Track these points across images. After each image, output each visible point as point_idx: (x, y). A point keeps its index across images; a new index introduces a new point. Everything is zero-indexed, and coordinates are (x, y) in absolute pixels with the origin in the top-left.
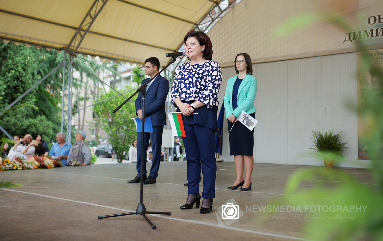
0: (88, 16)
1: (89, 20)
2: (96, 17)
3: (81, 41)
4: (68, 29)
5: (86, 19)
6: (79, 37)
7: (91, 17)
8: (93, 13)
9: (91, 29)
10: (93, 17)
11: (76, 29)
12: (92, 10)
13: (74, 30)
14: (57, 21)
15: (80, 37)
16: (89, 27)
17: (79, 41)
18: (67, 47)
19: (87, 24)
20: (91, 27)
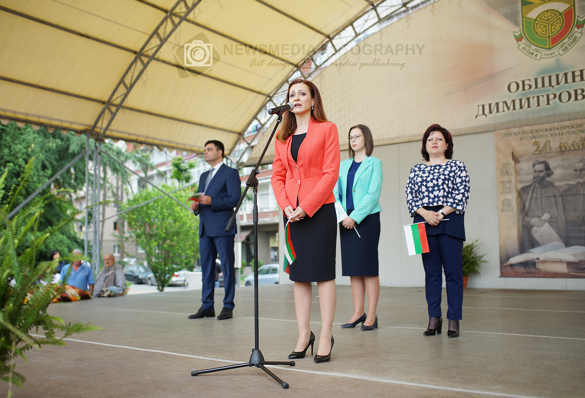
0: (122, 85)
1: (122, 90)
2: (132, 86)
3: (112, 120)
4: (92, 103)
5: (119, 89)
6: (108, 114)
7: (126, 86)
8: (128, 81)
9: (125, 104)
10: (129, 86)
11: (103, 103)
12: (127, 76)
13: (101, 104)
14: (77, 92)
15: (110, 114)
16: (123, 100)
17: (109, 120)
18: (90, 128)
19: (119, 95)
20: (126, 101)
